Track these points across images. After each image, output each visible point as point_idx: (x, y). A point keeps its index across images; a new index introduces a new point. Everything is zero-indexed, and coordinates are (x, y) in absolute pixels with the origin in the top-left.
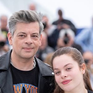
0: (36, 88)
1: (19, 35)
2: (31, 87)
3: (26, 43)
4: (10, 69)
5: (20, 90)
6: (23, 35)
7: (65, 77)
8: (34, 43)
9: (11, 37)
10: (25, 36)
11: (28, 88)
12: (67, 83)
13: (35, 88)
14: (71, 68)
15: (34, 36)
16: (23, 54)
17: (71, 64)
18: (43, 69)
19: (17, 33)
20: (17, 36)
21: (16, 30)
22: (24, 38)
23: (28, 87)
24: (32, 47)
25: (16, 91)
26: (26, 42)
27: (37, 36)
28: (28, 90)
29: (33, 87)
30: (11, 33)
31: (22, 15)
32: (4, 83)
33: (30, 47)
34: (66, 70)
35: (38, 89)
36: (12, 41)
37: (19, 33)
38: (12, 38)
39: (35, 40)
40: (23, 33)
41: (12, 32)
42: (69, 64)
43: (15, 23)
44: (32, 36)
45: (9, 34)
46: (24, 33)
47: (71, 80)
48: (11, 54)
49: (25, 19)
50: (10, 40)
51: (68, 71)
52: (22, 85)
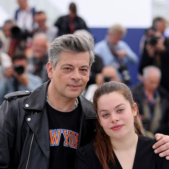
0: (77, 134)
1: (63, 67)
2: (71, 133)
3: (73, 79)
4: (45, 109)
5: (57, 138)
6: (69, 68)
7: (117, 122)
8: (82, 79)
9: (51, 68)
10: (71, 69)
11: (67, 136)
12: (119, 129)
13: (75, 135)
14: (123, 110)
15: (83, 70)
16: (68, 92)
17: (124, 104)
18: (86, 109)
19: (62, 65)
20: (61, 68)
21: (59, 60)
22: (70, 72)
23: (67, 133)
24: (80, 85)
25: (53, 138)
26: (72, 77)
27: (86, 70)
28: (67, 138)
29: (73, 133)
30: (52, 63)
31: (70, 42)
32: (37, 129)
33: (78, 84)
34: (117, 112)
35: (79, 136)
36: (52, 73)
37: (64, 65)
38: (53, 70)
39: (84, 75)
40: (69, 65)
41: (54, 62)
42: (121, 104)
43: (60, 51)
44: (80, 70)
45: (49, 63)
46: (71, 66)
47: (124, 125)
48: (47, 88)
49: (74, 48)
50: (50, 72)
51: (119, 113)
52: (60, 131)
